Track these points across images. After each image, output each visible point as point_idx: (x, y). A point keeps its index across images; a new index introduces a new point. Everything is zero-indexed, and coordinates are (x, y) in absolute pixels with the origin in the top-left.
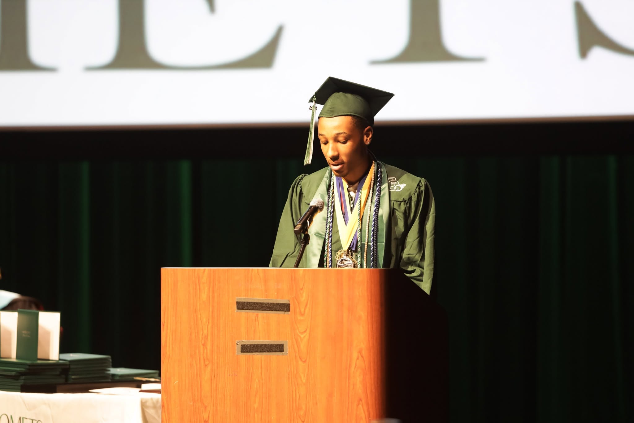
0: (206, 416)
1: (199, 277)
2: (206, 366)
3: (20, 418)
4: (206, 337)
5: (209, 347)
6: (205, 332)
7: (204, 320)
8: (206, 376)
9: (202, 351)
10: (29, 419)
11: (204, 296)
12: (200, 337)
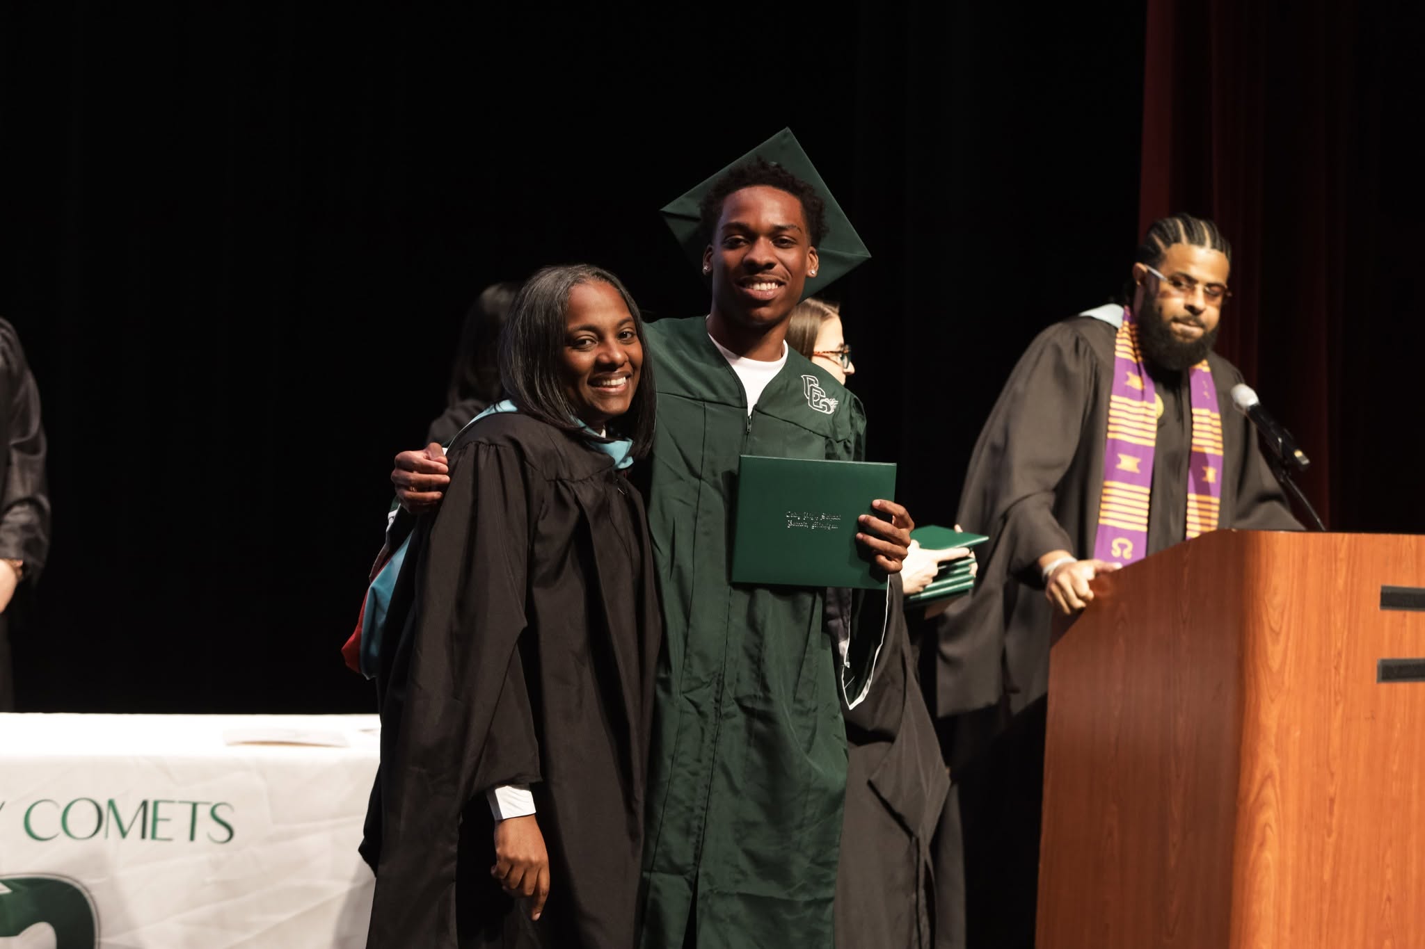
0: (1331, 790)
1: (1336, 549)
2: (1337, 703)
3: (145, 804)
4: (1339, 654)
5: (1342, 671)
6: (1339, 645)
7: (1339, 624)
8: (1336, 723)
9: (1333, 679)
10: (181, 802)
11: (1341, 582)
12: (1333, 653)
